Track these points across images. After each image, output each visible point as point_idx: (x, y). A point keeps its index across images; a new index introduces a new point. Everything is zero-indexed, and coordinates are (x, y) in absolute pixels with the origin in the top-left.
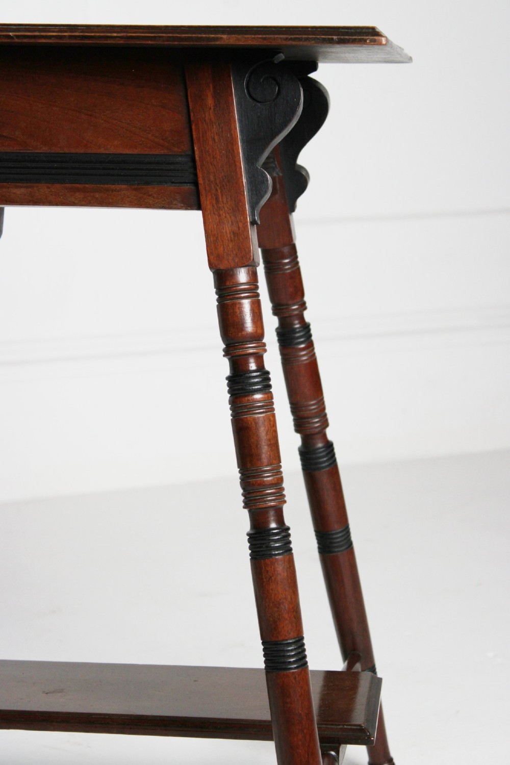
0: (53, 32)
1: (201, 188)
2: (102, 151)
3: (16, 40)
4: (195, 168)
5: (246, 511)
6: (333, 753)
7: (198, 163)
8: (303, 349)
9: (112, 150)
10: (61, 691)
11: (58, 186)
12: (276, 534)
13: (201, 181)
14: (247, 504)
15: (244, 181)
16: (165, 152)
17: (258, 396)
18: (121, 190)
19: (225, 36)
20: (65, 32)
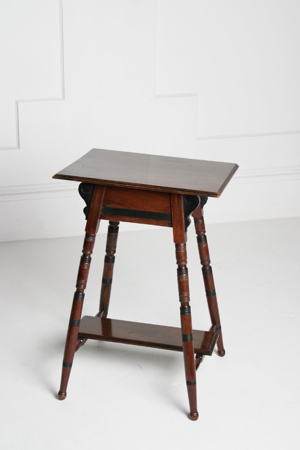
0: (138, 186)
1: (173, 223)
2: (148, 211)
3: (128, 187)
4: (171, 217)
5: (180, 303)
6: (201, 357)
7: (172, 216)
8: (204, 243)
9: (151, 211)
10: (133, 332)
11: (137, 218)
12: (187, 309)
13: (173, 221)
14: (180, 301)
15: (184, 222)
16: (164, 212)
17: (184, 275)
18: (153, 221)
19: (179, 192)
20: (140, 186)
